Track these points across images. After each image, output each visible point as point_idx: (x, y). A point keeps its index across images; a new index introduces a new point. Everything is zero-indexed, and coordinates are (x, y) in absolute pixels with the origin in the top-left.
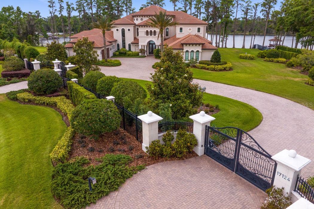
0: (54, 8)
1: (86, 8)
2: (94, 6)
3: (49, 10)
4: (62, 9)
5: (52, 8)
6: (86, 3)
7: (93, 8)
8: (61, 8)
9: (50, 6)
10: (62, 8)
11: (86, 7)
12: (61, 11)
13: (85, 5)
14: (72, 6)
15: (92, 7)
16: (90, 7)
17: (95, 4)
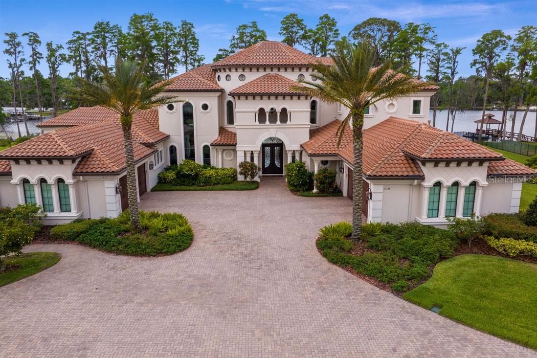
0: (20, 57)
1: (91, 57)
2: (112, 51)
3: (8, 60)
4: (38, 57)
5: (14, 56)
6: (93, 46)
7: (108, 55)
8: (36, 56)
9: (7, 51)
10: (38, 55)
11: (93, 55)
12: (34, 63)
13: (89, 49)
14: (61, 51)
15: (106, 53)
16: (102, 53)
17: (114, 48)
